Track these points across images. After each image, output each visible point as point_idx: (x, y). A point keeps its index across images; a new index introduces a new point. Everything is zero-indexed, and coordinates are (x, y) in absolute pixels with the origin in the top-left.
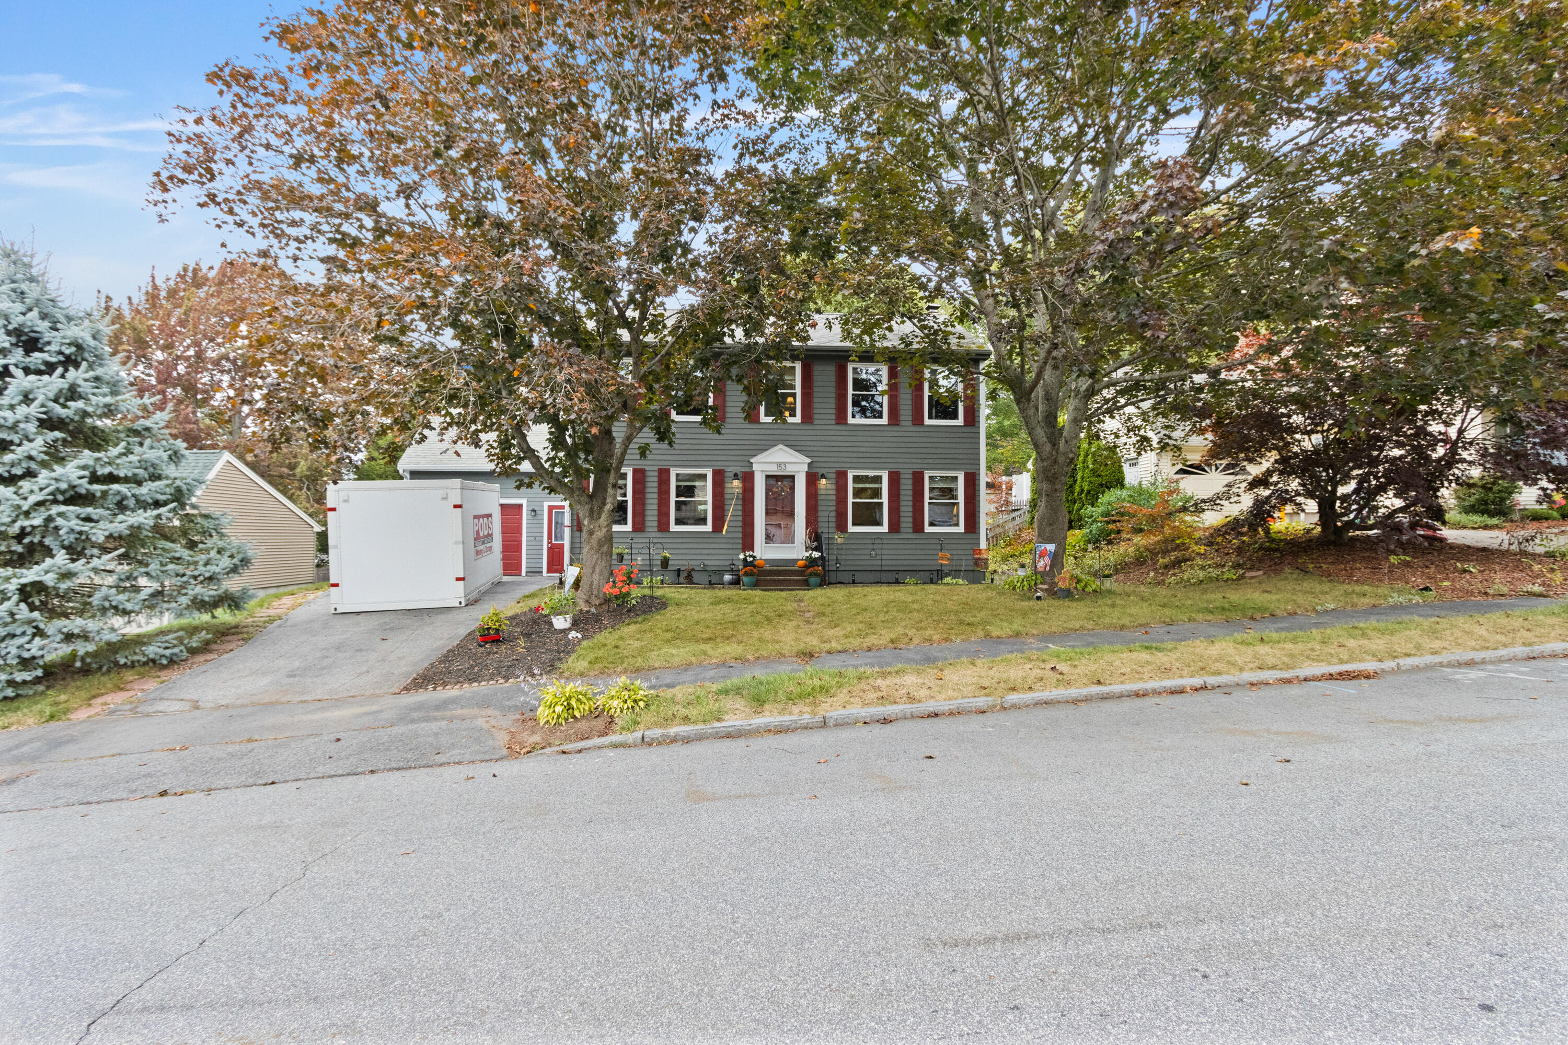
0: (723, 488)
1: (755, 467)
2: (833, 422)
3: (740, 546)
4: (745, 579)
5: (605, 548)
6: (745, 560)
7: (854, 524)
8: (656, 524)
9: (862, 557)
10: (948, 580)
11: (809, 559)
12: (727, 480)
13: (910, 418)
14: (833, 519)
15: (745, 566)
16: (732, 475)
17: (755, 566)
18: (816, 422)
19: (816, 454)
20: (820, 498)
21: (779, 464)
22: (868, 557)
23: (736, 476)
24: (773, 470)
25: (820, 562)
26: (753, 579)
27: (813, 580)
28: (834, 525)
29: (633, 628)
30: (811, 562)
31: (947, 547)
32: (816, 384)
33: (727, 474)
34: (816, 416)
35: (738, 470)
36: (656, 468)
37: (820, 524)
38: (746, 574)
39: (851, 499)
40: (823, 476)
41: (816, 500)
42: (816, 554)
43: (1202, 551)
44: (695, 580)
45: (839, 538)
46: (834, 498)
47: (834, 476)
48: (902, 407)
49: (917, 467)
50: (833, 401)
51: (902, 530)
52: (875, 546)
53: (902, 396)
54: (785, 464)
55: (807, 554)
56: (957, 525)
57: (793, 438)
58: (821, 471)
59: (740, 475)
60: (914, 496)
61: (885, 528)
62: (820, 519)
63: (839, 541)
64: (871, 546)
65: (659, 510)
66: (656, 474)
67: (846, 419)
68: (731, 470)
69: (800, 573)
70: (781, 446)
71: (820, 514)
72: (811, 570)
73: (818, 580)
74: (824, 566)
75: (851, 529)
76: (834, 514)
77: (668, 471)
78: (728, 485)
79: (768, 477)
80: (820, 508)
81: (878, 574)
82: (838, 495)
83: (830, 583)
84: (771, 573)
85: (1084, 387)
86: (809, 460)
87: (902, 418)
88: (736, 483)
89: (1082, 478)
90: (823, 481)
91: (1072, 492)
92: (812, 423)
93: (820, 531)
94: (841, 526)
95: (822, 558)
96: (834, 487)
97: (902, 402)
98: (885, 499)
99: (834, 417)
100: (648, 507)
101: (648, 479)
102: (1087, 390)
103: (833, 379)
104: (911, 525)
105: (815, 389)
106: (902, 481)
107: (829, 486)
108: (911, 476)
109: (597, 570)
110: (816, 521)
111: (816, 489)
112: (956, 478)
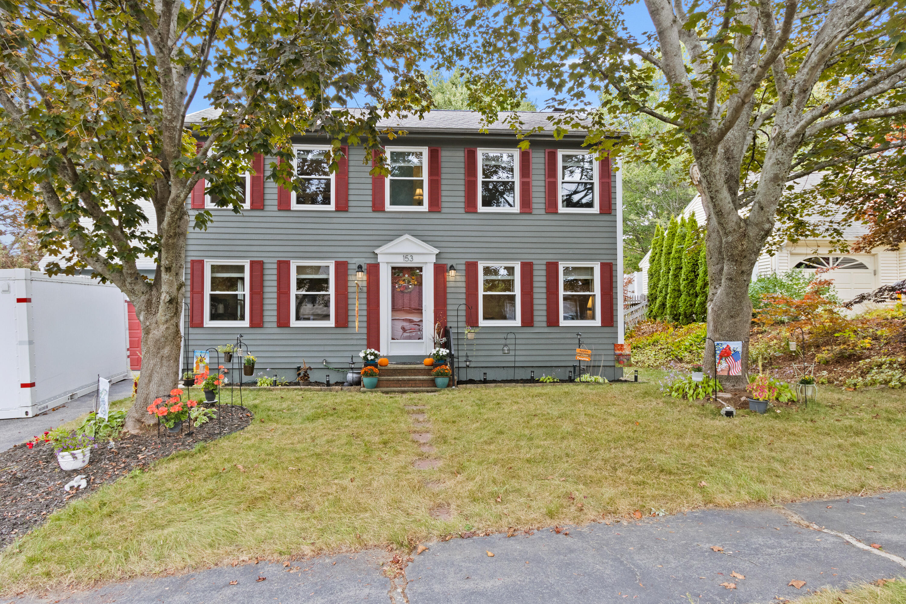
0: (346, 281)
1: (380, 259)
2: (463, 211)
3: (365, 342)
4: (366, 380)
5: (166, 351)
6: (365, 358)
7: (485, 318)
8: (275, 319)
9: (495, 353)
10: (586, 377)
11: (436, 356)
12: (350, 272)
13: (543, 206)
14: (463, 313)
15: (366, 365)
16: (356, 267)
17: (376, 365)
18: (443, 210)
19: (443, 244)
20: (449, 290)
21: (406, 255)
22: (501, 353)
23: (360, 268)
24: (400, 262)
25: (448, 360)
26: (374, 380)
27: (440, 381)
28: (464, 319)
29: (175, 466)
30: (439, 360)
31: (586, 341)
32: (443, 170)
33: (350, 266)
34: (444, 205)
35: (364, 262)
36: (275, 260)
37: (449, 319)
38: (366, 374)
39: (481, 292)
40: (452, 268)
41: (445, 293)
42: (444, 352)
43: (868, 346)
44: (312, 379)
45: (469, 334)
46: (464, 290)
47: (463, 267)
48: (534, 195)
49: (551, 258)
50: (463, 188)
51: (536, 324)
52: (508, 342)
53: (534, 183)
54: (412, 255)
55: (434, 351)
56: (593, 318)
57: (420, 227)
58: (449, 263)
59: (364, 267)
60: (548, 288)
61: (518, 322)
62: (449, 313)
63: (470, 336)
64: (503, 342)
65: (279, 304)
66: (275, 266)
67: (475, 207)
68: (354, 262)
69: (427, 372)
70: (407, 236)
71: (449, 307)
72: (438, 369)
73: (446, 380)
74: (452, 364)
75: (482, 323)
76: (463, 307)
77: (288, 263)
78: (350, 278)
79: (393, 268)
80: (449, 301)
81: (511, 371)
82: (468, 287)
83: (460, 382)
84: (395, 372)
85: (793, 131)
86: (437, 251)
87: (534, 206)
88: (360, 275)
89: (705, 272)
90: (452, 273)
91: (694, 287)
92: (439, 212)
93: (449, 325)
94: (472, 321)
95: (450, 355)
96: (463, 279)
97: (534, 189)
98: (517, 291)
99: (463, 205)
100: (266, 301)
101: (266, 272)
102: (797, 135)
103: (462, 165)
104: (545, 319)
105: (443, 176)
106: (535, 273)
107: (458, 278)
108: (544, 267)
109: (156, 378)
110: (445, 314)
111: (445, 281)
112: (592, 269)
